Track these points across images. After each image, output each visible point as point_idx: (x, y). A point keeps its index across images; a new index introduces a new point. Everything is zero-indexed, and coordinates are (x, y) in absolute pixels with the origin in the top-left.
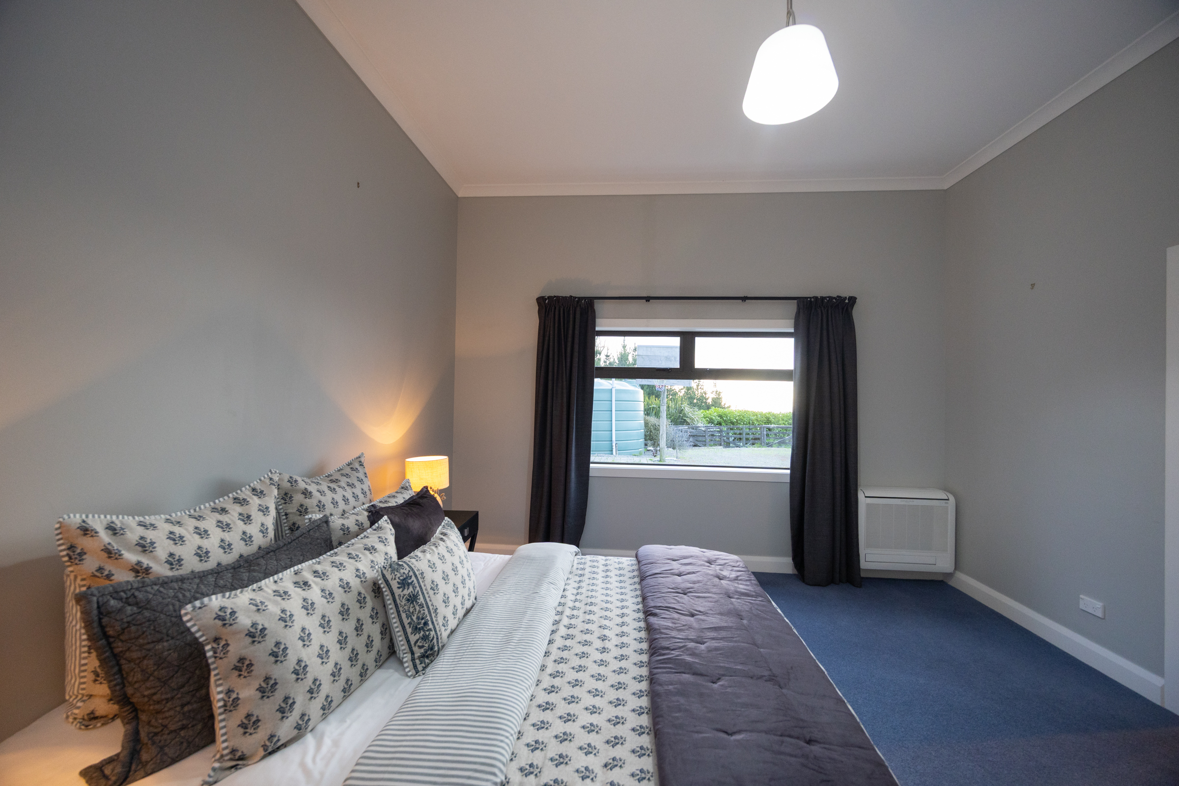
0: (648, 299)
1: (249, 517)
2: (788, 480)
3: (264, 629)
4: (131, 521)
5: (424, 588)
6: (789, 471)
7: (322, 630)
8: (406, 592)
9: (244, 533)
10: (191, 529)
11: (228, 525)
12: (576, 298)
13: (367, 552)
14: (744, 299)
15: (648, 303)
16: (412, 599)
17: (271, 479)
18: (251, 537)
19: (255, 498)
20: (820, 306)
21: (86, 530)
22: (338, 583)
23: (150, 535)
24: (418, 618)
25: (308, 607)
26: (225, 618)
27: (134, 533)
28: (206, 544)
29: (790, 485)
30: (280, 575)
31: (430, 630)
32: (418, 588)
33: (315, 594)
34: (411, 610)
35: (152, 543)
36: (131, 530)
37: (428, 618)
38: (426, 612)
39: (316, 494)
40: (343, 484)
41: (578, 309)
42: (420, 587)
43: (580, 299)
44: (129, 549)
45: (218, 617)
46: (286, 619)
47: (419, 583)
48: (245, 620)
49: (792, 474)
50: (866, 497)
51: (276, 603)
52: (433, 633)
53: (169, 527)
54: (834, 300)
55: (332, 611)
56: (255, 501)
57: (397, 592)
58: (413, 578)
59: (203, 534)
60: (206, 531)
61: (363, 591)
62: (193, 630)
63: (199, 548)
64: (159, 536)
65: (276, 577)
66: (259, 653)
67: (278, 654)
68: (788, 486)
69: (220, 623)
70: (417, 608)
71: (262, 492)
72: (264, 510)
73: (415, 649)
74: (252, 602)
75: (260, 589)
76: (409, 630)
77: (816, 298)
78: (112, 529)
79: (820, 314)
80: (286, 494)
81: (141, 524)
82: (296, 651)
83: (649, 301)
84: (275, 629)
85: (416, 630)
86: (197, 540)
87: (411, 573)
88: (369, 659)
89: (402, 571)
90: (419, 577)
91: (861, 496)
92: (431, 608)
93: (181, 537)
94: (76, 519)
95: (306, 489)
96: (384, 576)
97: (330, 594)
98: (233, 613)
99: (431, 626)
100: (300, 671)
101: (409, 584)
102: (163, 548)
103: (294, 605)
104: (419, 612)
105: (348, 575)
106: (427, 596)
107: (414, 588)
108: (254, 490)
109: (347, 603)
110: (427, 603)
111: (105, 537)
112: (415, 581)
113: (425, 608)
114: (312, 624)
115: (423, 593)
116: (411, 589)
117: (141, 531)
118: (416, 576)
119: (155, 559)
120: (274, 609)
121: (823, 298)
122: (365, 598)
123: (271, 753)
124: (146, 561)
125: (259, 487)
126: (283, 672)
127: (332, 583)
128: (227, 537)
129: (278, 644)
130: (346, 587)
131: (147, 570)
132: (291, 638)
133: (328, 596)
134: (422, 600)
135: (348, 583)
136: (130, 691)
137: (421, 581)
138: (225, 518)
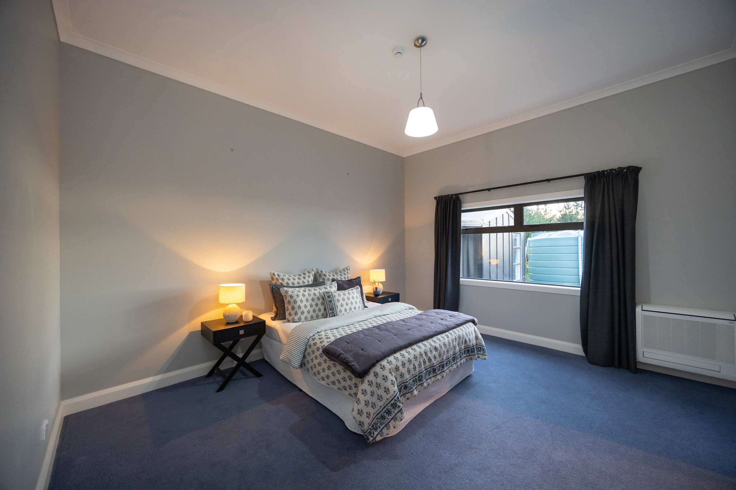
0: (489, 190)
1: (305, 278)
2: (579, 294)
3: (293, 296)
4: (282, 274)
5: (334, 300)
6: (580, 289)
7: (318, 311)
8: (329, 299)
9: (303, 281)
10: (292, 278)
11: (300, 279)
12: (450, 195)
13: (324, 289)
14: (548, 180)
15: (489, 192)
16: (330, 301)
17: (313, 269)
18: (305, 282)
19: (308, 273)
20: (602, 177)
21: (274, 274)
22: (313, 293)
23: (284, 277)
24: (331, 307)
25: (304, 295)
26: (286, 292)
27: (282, 277)
28: (294, 281)
29: (580, 297)
30: (301, 288)
31: (335, 311)
32: (332, 299)
33: (306, 293)
34: (330, 304)
35: (284, 279)
36: (281, 276)
37: (334, 308)
38: (334, 306)
39: (327, 275)
40: (338, 274)
41: (452, 201)
42: (333, 299)
43: (452, 195)
44: (280, 280)
45: (285, 291)
46: (298, 296)
47: (333, 298)
48: (290, 293)
49: (581, 291)
50: (642, 310)
51: (297, 292)
52: (335, 312)
53: (288, 277)
54: (614, 171)
55: (310, 298)
56: (308, 274)
57: (327, 299)
58: (332, 296)
59: (294, 279)
60: (295, 279)
61: (319, 297)
62: (282, 293)
63: (293, 282)
64: (286, 278)
65: (300, 288)
66: (292, 301)
67: (295, 302)
68: (579, 298)
69: (285, 293)
70: (332, 304)
71: (310, 272)
72: (309, 277)
73: (330, 315)
74: (292, 291)
75: (295, 289)
76: (329, 309)
77: (598, 172)
78: (278, 275)
79: (602, 182)
80: (320, 275)
81: (284, 275)
82: (299, 303)
83: (490, 191)
84: (295, 297)
85: (331, 310)
86: (293, 280)
87: (331, 295)
88: (320, 314)
89: (329, 294)
90: (334, 297)
91: (638, 309)
92: (336, 305)
93: (290, 279)
94: (273, 272)
95: (325, 274)
96: (324, 294)
97: (310, 295)
98: (288, 291)
99: (335, 310)
100: (299, 307)
101: (330, 298)
102: (286, 281)
103: (300, 294)
104: (332, 305)
105: (317, 292)
106: (335, 302)
107: (331, 299)
108: (308, 271)
109: (314, 298)
110: (334, 304)
111: (277, 276)
112: (332, 297)
113: (334, 305)
114: (304, 299)
115: (334, 301)
116: (330, 299)
117: (283, 276)
118: (333, 296)
119: (284, 282)
120: (296, 293)
121: (603, 171)
122: (320, 299)
123: (294, 322)
124: (283, 283)
125: (309, 271)
126: (296, 306)
127: (311, 293)
128: (299, 281)
129: (295, 300)
130: (315, 294)
131: (283, 284)
132: (298, 300)
133: (309, 295)
134: (333, 302)
135: (316, 294)
136: (276, 304)
137: (334, 298)
138: (300, 277)
